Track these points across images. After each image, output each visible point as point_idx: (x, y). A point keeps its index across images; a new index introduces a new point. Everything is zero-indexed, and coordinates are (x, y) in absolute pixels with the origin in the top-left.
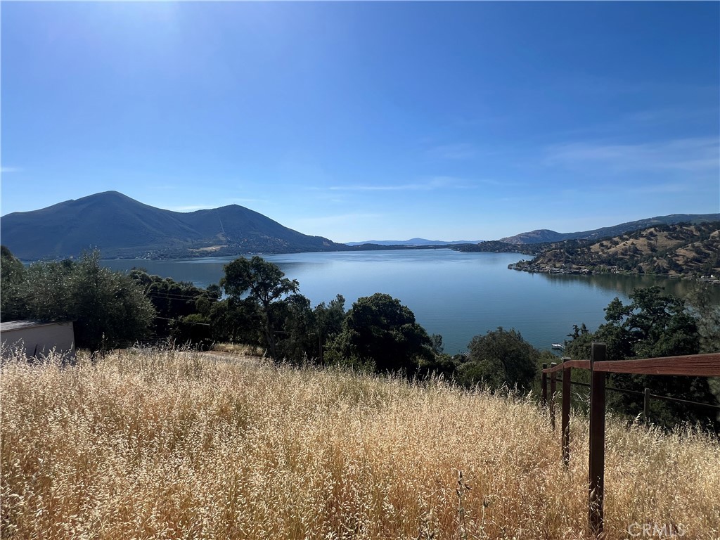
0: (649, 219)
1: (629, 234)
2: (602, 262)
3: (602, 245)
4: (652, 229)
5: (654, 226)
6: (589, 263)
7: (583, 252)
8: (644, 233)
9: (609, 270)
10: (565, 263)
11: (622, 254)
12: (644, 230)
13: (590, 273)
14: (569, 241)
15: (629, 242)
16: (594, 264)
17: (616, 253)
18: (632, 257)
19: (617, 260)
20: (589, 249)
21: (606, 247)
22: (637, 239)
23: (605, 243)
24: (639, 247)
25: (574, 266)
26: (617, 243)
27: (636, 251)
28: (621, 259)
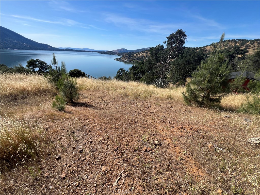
0: (147, 48)
1: (142, 52)
2: (136, 59)
3: (136, 54)
4: (147, 51)
5: (147, 50)
6: (133, 59)
7: (132, 56)
8: (145, 52)
9: (138, 61)
10: (128, 59)
11: (141, 57)
12: (145, 51)
13: (133, 62)
14: (130, 52)
15: (142, 54)
16: (134, 60)
17: (139, 57)
18: (142, 58)
19: (139, 58)
20: (134, 55)
21: (137, 55)
22: (144, 53)
23: (137, 54)
24: (144, 56)
25: (130, 60)
26: (140, 54)
27: (143, 56)
28: (140, 58)
